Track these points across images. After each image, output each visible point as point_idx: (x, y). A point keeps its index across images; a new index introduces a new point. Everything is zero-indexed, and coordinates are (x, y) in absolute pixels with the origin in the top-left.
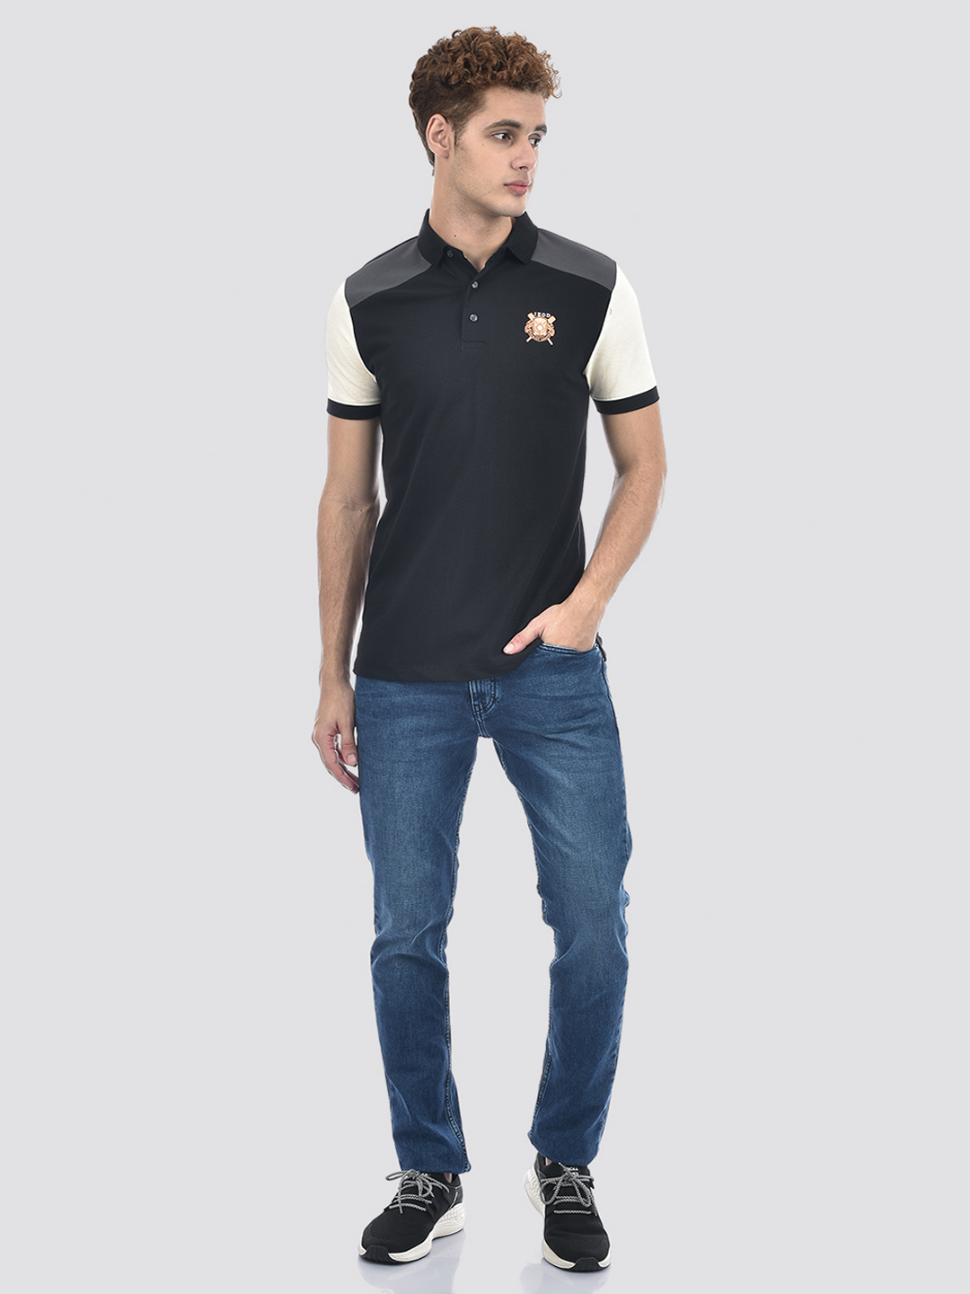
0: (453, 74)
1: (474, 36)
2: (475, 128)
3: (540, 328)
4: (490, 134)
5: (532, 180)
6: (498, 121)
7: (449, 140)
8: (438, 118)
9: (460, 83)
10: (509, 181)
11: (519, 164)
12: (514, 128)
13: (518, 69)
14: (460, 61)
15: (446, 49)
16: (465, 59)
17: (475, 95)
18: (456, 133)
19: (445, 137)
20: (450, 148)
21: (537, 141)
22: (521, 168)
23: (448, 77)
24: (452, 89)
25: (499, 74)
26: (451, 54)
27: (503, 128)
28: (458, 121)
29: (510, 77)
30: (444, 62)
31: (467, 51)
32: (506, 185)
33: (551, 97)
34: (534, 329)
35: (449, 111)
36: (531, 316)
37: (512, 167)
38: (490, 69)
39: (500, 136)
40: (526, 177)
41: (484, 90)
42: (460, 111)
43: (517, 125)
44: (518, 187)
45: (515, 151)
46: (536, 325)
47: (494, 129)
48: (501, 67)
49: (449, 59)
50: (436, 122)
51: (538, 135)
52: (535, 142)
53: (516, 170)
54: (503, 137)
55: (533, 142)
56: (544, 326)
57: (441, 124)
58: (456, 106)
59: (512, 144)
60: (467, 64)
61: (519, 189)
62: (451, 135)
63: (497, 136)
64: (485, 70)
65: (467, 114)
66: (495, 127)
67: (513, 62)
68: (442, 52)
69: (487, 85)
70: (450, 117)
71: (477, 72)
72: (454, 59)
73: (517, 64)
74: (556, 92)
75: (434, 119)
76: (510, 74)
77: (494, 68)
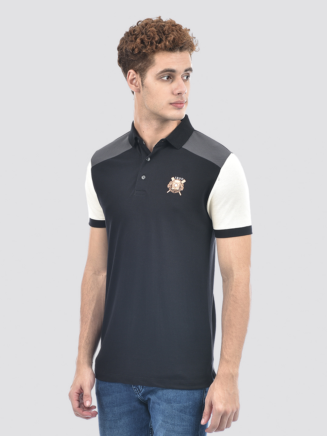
0: (136, 48)
1: (146, 24)
2: (151, 75)
3: (176, 185)
4: (159, 77)
5: (187, 99)
6: (162, 70)
7: (139, 83)
8: (132, 71)
9: (139, 52)
10: (172, 102)
11: (177, 92)
12: (172, 73)
13: (169, 42)
14: (138, 40)
15: (133, 33)
16: (141, 39)
17: (149, 57)
18: (141, 79)
19: (137, 81)
20: (140, 87)
21: (188, 77)
22: (178, 94)
23: (133, 50)
24: (136, 56)
25: (159, 45)
26: (134, 36)
27: (166, 73)
28: (142, 72)
29: (166, 47)
30: (131, 41)
31: (143, 34)
32: (171, 104)
33: (194, 51)
34: (173, 186)
35: (137, 67)
36: (173, 179)
37: (173, 94)
38: (155, 43)
39: (165, 78)
40: (182, 98)
41: (153, 54)
42: (143, 67)
43: (173, 71)
44: (178, 105)
45: (174, 85)
46: (174, 183)
47: (161, 75)
48: (160, 41)
49: (133, 39)
50: (131, 74)
51: (188, 74)
52: (187, 78)
53: (176, 95)
54: (167, 78)
55: (185, 78)
56: (179, 184)
57: (133, 75)
58: (140, 64)
59: (172, 81)
60: (142, 41)
61: (179, 105)
62: (139, 80)
63: (163, 78)
64: (152, 44)
65: (146, 68)
66: (161, 73)
67: (166, 38)
68: (131, 35)
69: (154, 52)
70: (138, 70)
71: (148, 45)
72: (136, 39)
73: (168, 39)
74: (197, 48)
75: (130, 73)
76: (165, 44)
77: (156, 42)
